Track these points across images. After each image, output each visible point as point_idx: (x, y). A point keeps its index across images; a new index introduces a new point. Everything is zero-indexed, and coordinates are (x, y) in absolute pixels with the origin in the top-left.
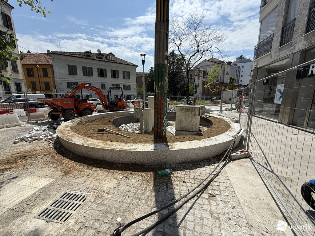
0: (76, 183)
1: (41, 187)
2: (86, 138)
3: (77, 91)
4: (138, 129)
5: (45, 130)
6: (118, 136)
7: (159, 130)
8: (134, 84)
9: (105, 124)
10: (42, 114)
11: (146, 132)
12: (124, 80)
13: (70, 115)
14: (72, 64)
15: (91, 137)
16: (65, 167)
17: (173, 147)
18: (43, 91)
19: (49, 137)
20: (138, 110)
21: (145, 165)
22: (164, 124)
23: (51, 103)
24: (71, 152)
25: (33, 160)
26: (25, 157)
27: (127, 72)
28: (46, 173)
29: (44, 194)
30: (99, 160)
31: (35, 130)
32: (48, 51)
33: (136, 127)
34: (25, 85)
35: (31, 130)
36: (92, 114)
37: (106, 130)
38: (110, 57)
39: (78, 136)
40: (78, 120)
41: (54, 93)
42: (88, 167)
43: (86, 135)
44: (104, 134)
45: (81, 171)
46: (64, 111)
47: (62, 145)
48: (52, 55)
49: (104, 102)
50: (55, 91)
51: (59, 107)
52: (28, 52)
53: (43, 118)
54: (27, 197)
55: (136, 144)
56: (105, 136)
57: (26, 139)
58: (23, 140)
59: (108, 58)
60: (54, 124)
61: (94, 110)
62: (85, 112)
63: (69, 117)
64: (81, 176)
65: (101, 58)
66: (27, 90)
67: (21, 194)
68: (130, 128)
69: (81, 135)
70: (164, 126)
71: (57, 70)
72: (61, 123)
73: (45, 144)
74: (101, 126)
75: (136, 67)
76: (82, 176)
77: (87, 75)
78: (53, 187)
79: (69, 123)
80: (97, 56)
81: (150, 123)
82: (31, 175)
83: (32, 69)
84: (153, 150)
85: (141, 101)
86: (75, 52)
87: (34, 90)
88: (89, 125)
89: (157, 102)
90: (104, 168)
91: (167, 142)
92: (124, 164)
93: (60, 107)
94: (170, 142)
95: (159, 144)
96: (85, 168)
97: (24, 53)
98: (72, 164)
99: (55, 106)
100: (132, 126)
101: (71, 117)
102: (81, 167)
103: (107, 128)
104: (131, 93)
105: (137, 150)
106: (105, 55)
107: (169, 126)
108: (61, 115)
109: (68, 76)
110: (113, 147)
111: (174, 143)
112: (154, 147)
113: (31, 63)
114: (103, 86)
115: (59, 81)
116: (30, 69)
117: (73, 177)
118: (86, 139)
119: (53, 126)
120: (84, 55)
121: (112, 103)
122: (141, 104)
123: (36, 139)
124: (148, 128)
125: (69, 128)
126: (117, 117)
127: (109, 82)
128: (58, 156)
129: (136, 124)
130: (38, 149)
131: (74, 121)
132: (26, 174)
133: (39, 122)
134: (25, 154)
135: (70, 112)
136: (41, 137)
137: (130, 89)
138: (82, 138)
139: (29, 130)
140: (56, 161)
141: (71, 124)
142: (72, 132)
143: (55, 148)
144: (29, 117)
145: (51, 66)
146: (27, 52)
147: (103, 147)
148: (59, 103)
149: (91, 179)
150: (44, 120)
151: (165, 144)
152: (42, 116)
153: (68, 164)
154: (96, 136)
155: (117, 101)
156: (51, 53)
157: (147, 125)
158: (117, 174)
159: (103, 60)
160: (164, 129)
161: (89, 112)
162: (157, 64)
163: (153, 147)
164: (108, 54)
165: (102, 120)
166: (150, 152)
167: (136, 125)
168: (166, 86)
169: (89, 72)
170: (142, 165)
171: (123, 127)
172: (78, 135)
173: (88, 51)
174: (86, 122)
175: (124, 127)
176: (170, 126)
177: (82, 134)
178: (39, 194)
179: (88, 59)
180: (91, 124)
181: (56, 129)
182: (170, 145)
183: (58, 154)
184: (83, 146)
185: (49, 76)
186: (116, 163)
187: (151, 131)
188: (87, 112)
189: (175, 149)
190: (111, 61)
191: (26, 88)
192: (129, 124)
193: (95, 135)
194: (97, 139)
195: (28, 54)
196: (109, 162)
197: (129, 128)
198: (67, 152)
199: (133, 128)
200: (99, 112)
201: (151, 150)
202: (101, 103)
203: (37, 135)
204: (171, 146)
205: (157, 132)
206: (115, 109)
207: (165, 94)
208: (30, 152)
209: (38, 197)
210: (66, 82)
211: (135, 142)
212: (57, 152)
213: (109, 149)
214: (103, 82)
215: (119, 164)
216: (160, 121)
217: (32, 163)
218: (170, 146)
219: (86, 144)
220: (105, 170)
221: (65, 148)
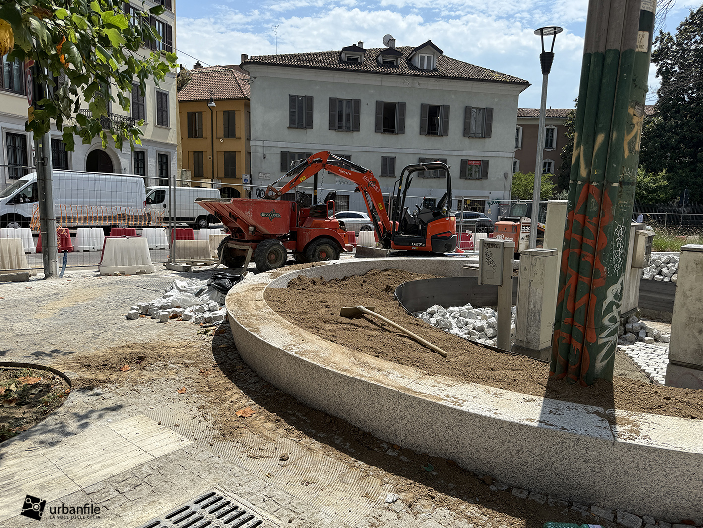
0: (246, 473)
1: (158, 454)
2: (301, 329)
3: (301, 179)
4: (490, 331)
5: (202, 290)
6: (404, 343)
7: (576, 345)
8: (506, 155)
9: (372, 295)
10: (204, 246)
11: (524, 349)
12: (467, 141)
13: (273, 257)
14: (301, 93)
15: (316, 329)
16: (227, 413)
17: (637, 433)
18: (219, 178)
19: (207, 315)
20: (496, 253)
21: (494, 480)
22: (606, 321)
23: (227, 214)
24: (252, 371)
25: (158, 372)
26: (141, 358)
27: (480, 109)
28: (178, 417)
29: (160, 475)
30: (327, 415)
31: (178, 289)
32: (244, 56)
33: (484, 323)
34: (178, 160)
35: (168, 288)
36: (338, 258)
37: (369, 317)
38: (422, 58)
39: (278, 321)
40: (291, 272)
41: (242, 186)
42: (288, 430)
43: (302, 321)
44: (360, 329)
45: (268, 439)
46: (259, 239)
47: (234, 344)
48: (251, 68)
49: (379, 222)
50: (248, 179)
51: (247, 226)
52: (198, 65)
53: (204, 259)
54: (122, 470)
55: (466, 386)
56: (360, 337)
57: (154, 311)
58: (146, 312)
59: (417, 61)
60: (224, 277)
61: (346, 247)
62: (319, 249)
63: (270, 261)
64: (262, 454)
65: (392, 64)
66: (182, 174)
67: (112, 458)
68: (459, 321)
69: (290, 318)
70: (605, 328)
71: (258, 113)
72: (245, 275)
73: (193, 334)
74: (358, 299)
75: (519, 88)
76: (266, 454)
77: (340, 128)
78: (186, 463)
79: (265, 278)
80: (380, 58)
81: (543, 315)
82: (142, 412)
83: (201, 113)
84: (535, 424)
85: (526, 224)
86: (315, 53)
87: (198, 174)
88: (319, 291)
89: (579, 217)
90: (339, 448)
91: (611, 405)
92: (409, 452)
93: (251, 228)
94: (626, 409)
95: (568, 404)
96: (281, 431)
97: (189, 69)
98: (248, 410)
99: (237, 225)
100: (470, 315)
101: (276, 261)
102: (270, 425)
103: (372, 310)
104: (486, 193)
105: (465, 409)
106: (408, 52)
107: (642, 340)
108: (250, 252)
109: (287, 132)
110: (378, 376)
111: (648, 416)
112: (543, 413)
113: (199, 98)
114: (388, 165)
115: (260, 150)
116: (195, 113)
117: (241, 449)
118: (300, 335)
119: (222, 281)
120: (341, 61)
121: (408, 226)
122: (522, 235)
123: (175, 316)
124: (533, 331)
125: (260, 294)
126: (418, 278)
127: (411, 151)
128: (217, 374)
129: (488, 311)
130: (175, 344)
131: (278, 275)
132: (134, 407)
133: (193, 269)
134: (143, 351)
135: (273, 245)
136: (187, 312)
137: (484, 175)
138: (289, 328)
139: (164, 288)
140: (207, 389)
141: (270, 281)
142: (264, 305)
143: (215, 349)
144: (173, 253)
145: (246, 102)
146: (195, 67)
147: (345, 370)
148: (247, 216)
149: (290, 473)
150: (206, 264)
151: (601, 410)
152: (204, 252)
153: (236, 406)
154: (331, 331)
155: (425, 218)
156: (249, 63)
157: (531, 319)
158: (379, 482)
159: (399, 70)
160: (605, 344)
161: (330, 250)
162: (597, 54)
163: (539, 410)
164: (417, 49)
165: (364, 281)
166: (521, 427)
167: (485, 318)
168: (631, 150)
169: (348, 120)
170: (481, 477)
171: (431, 315)
172: (281, 318)
173: (355, 45)
174: (314, 283)
175: (436, 314)
176: (650, 342)
177: (292, 316)
178: (150, 472)
179: (352, 70)
180: (327, 289)
181: (226, 294)
182: (623, 418)
183: (218, 369)
184: (285, 354)
185: (237, 134)
186: (382, 441)
187: (547, 349)
188: (322, 251)
189: (644, 443)
190: (427, 70)
191: (180, 170)
192: (456, 309)
193: (328, 327)
194: (333, 339)
195: (198, 70)
196: (359, 429)
197: (454, 322)
198: (243, 368)
199: (470, 327)
200: (362, 252)
201: (528, 423)
202: (372, 226)
203: (180, 305)
204: (628, 427)
205: (568, 352)
206: (415, 246)
207: (620, 183)
208: (154, 348)
209: (146, 480)
210: (279, 151)
211: (466, 375)
212: (217, 361)
213: (363, 379)
214: (389, 152)
215: (393, 446)
216: (588, 305)
217: (153, 380)
218: (623, 425)
219: (295, 349)
220: (339, 454)
221: (239, 355)
